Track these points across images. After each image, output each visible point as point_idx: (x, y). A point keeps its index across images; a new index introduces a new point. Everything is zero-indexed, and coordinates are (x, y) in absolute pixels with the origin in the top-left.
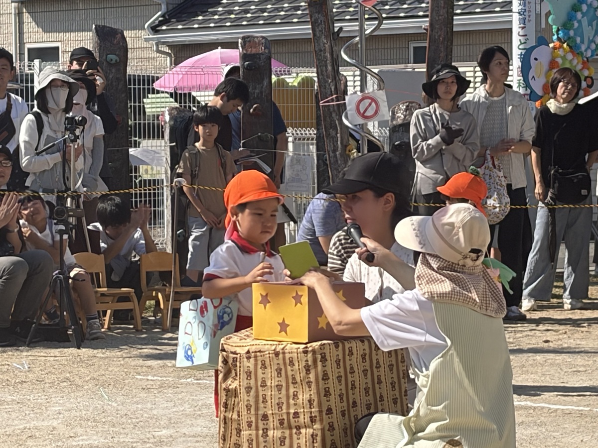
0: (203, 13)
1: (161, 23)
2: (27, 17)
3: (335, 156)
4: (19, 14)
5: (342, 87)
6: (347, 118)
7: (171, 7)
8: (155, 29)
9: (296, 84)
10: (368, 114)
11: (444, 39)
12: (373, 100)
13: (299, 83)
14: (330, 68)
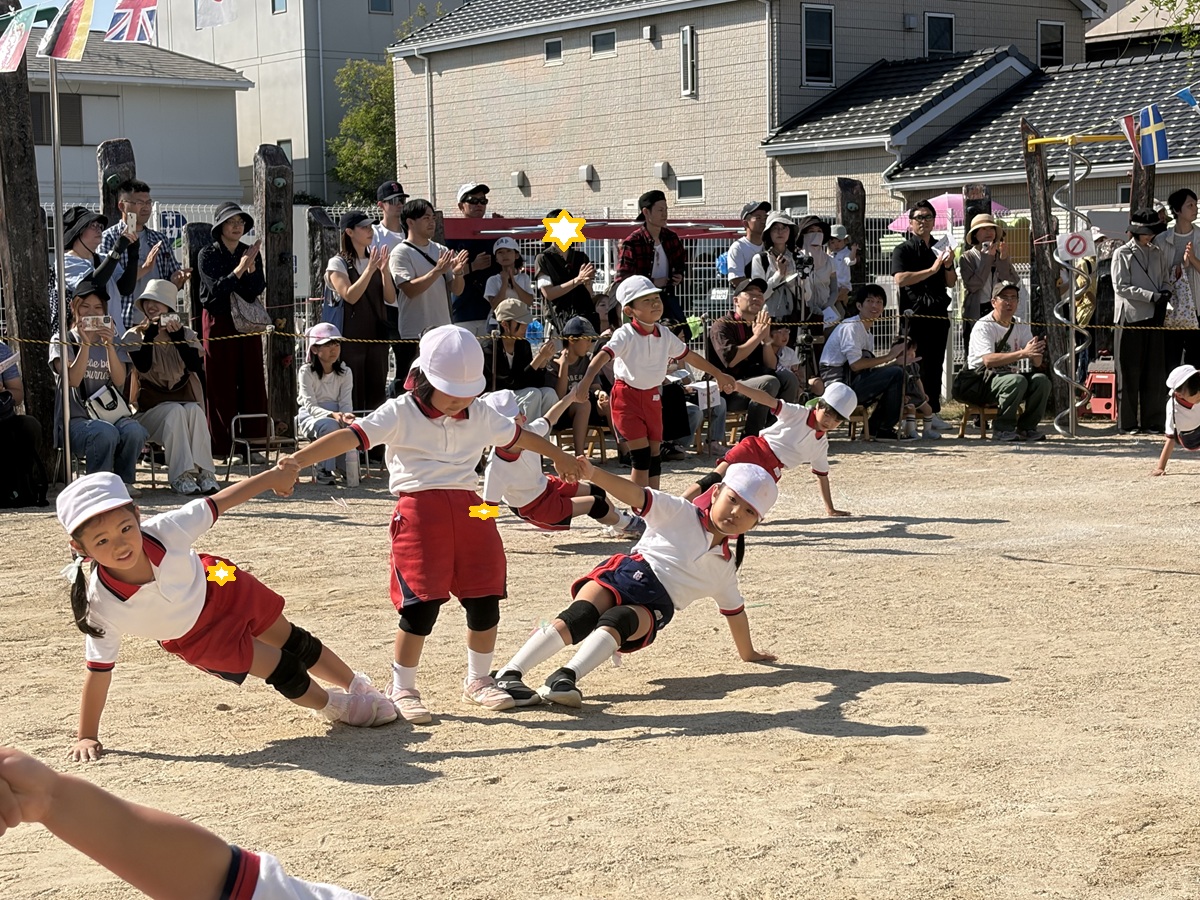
0: (933, 162)
1: (896, 172)
2: (780, 170)
3: (1047, 288)
4: (773, 167)
5: (1054, 227)
6: (1057, 254)
7: (904, 158)
8: (890, 178)
9: (1013, 225)
10: (1076, 251)
11: (1146, 184)
12: (1081, 238)
13: (1016, 224)
14: (1043, 211)
